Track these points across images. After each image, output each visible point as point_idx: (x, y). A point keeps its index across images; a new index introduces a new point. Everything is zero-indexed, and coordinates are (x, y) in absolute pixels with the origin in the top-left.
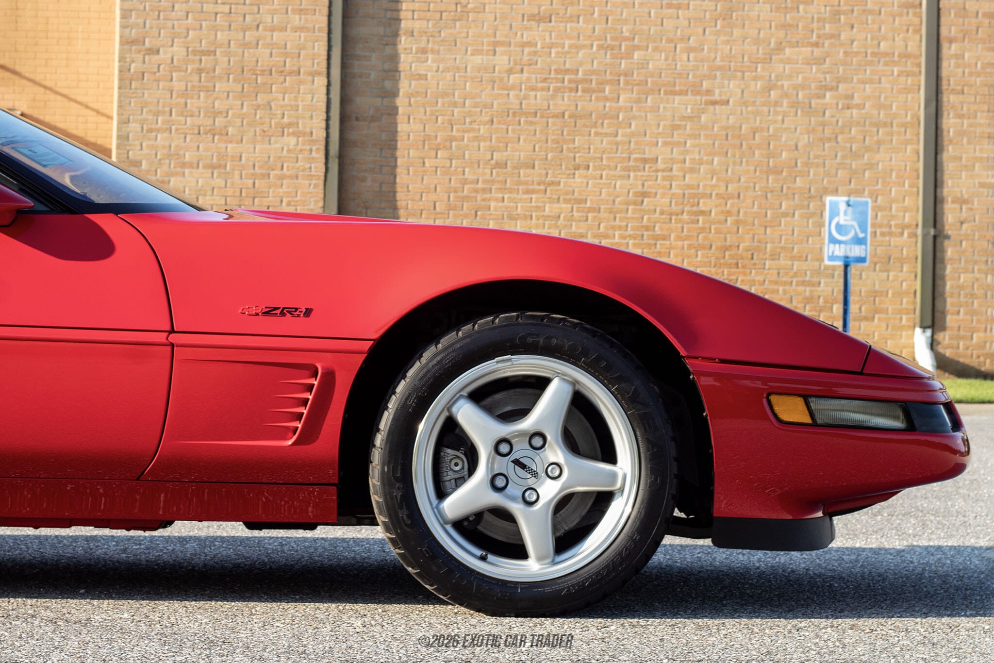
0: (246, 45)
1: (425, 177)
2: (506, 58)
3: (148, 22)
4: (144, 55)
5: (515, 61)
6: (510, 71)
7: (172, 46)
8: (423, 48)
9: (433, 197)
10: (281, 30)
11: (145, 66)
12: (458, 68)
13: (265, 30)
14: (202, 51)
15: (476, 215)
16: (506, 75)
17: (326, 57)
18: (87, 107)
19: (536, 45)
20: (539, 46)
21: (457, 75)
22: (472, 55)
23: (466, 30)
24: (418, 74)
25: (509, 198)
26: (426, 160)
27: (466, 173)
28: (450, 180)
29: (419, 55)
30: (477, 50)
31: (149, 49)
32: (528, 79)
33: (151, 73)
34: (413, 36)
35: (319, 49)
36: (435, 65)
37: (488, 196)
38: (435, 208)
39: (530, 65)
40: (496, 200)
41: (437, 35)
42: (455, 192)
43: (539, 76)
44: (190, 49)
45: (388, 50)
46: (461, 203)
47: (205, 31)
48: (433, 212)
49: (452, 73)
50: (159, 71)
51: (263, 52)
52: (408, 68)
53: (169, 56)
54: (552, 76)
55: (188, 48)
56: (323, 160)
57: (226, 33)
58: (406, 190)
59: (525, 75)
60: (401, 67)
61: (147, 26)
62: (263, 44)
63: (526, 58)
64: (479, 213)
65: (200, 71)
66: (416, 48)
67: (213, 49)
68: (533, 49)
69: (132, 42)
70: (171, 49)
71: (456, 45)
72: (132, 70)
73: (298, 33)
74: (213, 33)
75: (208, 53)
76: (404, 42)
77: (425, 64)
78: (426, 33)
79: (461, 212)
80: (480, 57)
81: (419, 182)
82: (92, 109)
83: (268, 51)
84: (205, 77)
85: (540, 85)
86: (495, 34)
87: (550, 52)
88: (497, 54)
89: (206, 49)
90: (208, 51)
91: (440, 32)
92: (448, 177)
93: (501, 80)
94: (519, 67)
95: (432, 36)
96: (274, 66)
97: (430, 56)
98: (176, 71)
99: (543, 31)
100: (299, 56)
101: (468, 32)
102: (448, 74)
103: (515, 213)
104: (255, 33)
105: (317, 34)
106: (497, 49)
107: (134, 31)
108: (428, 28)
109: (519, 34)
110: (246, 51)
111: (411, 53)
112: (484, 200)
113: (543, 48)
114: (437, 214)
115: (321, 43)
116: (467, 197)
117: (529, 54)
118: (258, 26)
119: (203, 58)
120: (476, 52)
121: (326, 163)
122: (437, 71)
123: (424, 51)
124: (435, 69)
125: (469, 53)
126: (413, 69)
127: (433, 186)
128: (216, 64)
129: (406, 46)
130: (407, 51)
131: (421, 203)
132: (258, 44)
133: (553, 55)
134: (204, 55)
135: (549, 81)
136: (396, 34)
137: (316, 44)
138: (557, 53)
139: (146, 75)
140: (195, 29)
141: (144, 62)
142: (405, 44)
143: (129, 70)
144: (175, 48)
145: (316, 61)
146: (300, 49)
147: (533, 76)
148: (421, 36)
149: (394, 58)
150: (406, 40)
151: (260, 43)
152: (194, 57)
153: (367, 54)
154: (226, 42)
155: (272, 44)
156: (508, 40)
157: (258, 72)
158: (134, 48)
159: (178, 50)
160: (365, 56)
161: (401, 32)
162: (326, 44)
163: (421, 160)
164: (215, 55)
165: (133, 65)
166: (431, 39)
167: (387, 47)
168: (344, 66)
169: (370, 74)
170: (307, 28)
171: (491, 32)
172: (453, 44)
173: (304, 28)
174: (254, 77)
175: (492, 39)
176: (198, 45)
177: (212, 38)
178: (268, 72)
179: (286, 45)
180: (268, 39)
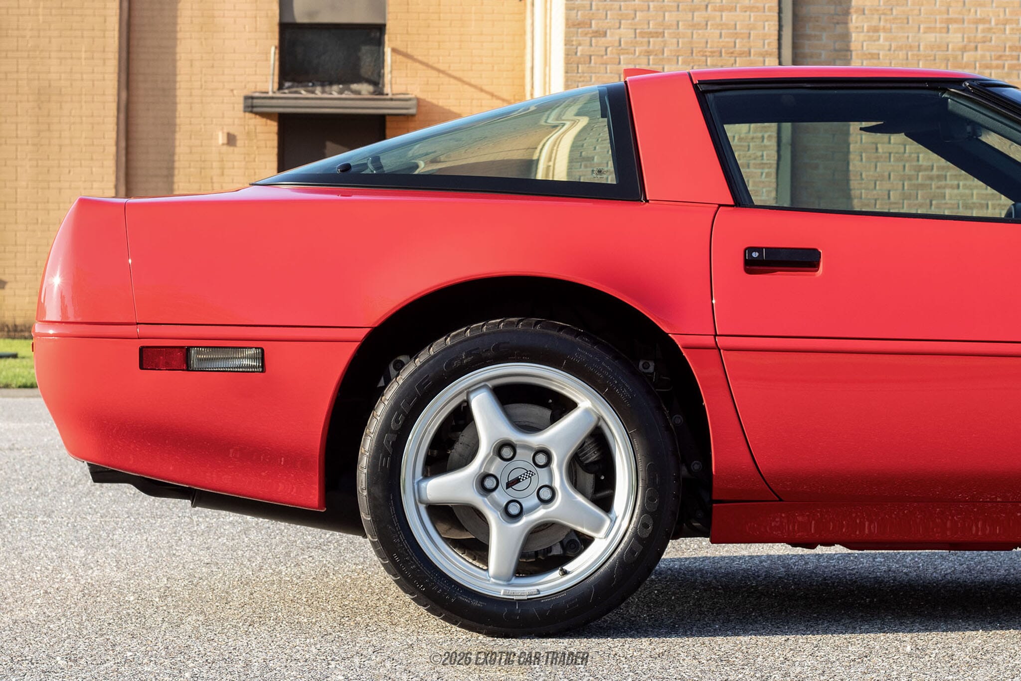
0: (694, 26)
1: (879, 164)
2: (960, 35)
3: (594, 3)
4: (591, 38)
5: (969, 38)
6: (964, 49)
7: (620, 28)
8: (875, 26)
9: (887, 185)
10: (730, 11)
11: (592, 49)
12: (911, 47)
13: (715, 10)
14: (651, 33)
15: (931, 205)
16: (959, 53)
17: (776, 38)
18: (482, 90)
19: (990, 22)
20: (993, 23)
21: (910, 54)
22: (925, 33)
23: (918, 8)
24: (869, 54)
25: (964, 185)
26: (879, 146)
27: (921, 159)
28: (904, 166)
29: (871, 34)
30: (930, 28)
31: (596, 32)
32: (983, 57)
33: (598, 56)
34: (864, 14)
35: (769, 29)
36: (887, 43)
37: (943, 183)
38: (889, 197)
39: (984, 42)
40: (952, 187)
41: (889, 12)
42: (910, 179)
43: (993, 54)
44: (638, 31)
45: (839, 29)
46: (915, 192)
47: (652, 12)
48: (887, 201)
49: (904, 52)
50: (606, 54)
51: (712, 33)
52: (860, 47)
53: (617, 38)
54: (1007, 53)
55: (635, 30)
56: (775, 148)
57: (675, 14)
58: (859, 178)
59: (980, 52)
60: (854, 45)
61: (594, 7)
62: (712, 25)
63: (980, 35)
64: (934, 202)
65: (648, 53)
66: (868, 26)
67: (661, 30)
68: (987, 26)
69: (579, 24)
70: (618, 31)
71: (908, 23)
72: (579, 54)
73: (748, 13)
74: (662, 14)
75: (656, 35)
76: (855, 20)
77: (877, 43)
78: (878, 10)
79: (916, 202)
80: (933, 35)
81: (873, 169)
82: (487, 92)
83: (718, 32)
84: (653, 59)
85: (995, 63)
86: (948, 11)
87: (1005, 29)
88: (951, 31)
89: (653, 30)
90: (657, 33)
91: (892, 9)
92: (901, 164)
93: (955, 58)
94: (973, 45)
95: (884, 14)
96: (724, 47)
97: (882, 35)
98: (623, 54)
99: (997, 7)
100: (749, 37)
101: (920, 10)
102: (900, 53)
103: (970, 202)
104: (704, 13)
105: (767, 13)
106: (950, 26)
107: (579, 13)
108: (879, 5)
109: (973, 10)
110: (695, 32)
111: (863, 32)
112: (938, 188)
113: (997, 24)
114: (891, 203)
115: (772, 23)
116: (922, 185)
117: (983, 31)
118: (707, 6)
119: (651, 40)
120: (929, 30)
121: (779, 151)
122: (890, 50)
123: (876, 30)
124: (887, 48)
125: (922, 31)
126: (865, 48)
127: (886, 174)
128: (664, 46)
129: (857, 25)
130: (858, 30)
131: (875, 192)
132: (707, 24)
133: (1007, 32)
134: (652, 37)
135: (1004, 58)
136: (847, 13)
137: (766, 24)
138: (1012, 29)
139: (593, 58)
140: (642, 11)
141: (591, 45)
142: (856, 22)
143: (576, 53)
144: (622, 30)
145: (766, 42)
146: (751, 29)
147: (988, 54)
148: (873, 14)
149: (845, 37)
150: (857, 18)
151: (709, 23)
152: (641, 39)
153: (818, 33)
154: (675, 23)
155: (721, 25)
156: (961, 17)
157: (708, 54)
158: (580, 30)
159: (626, 33)
160: (815, 36)
161: (852, 10)
162: (777, 23)
163: (874, 146)
164: (664, 36)
165: (580, 48)
166: (883, 17)
167: (838, 26)
168: (795, 46)
169: (820, 55)
170: (758, 8)
171: (944, 9)
172: (905, 21)
173: (753, 7)
174: (704, 58)
175: (945, 16)
176: (646, 27)
177: (660, 19)
178: (717, 54)
179: (736, 25)
180: (718, 20)
